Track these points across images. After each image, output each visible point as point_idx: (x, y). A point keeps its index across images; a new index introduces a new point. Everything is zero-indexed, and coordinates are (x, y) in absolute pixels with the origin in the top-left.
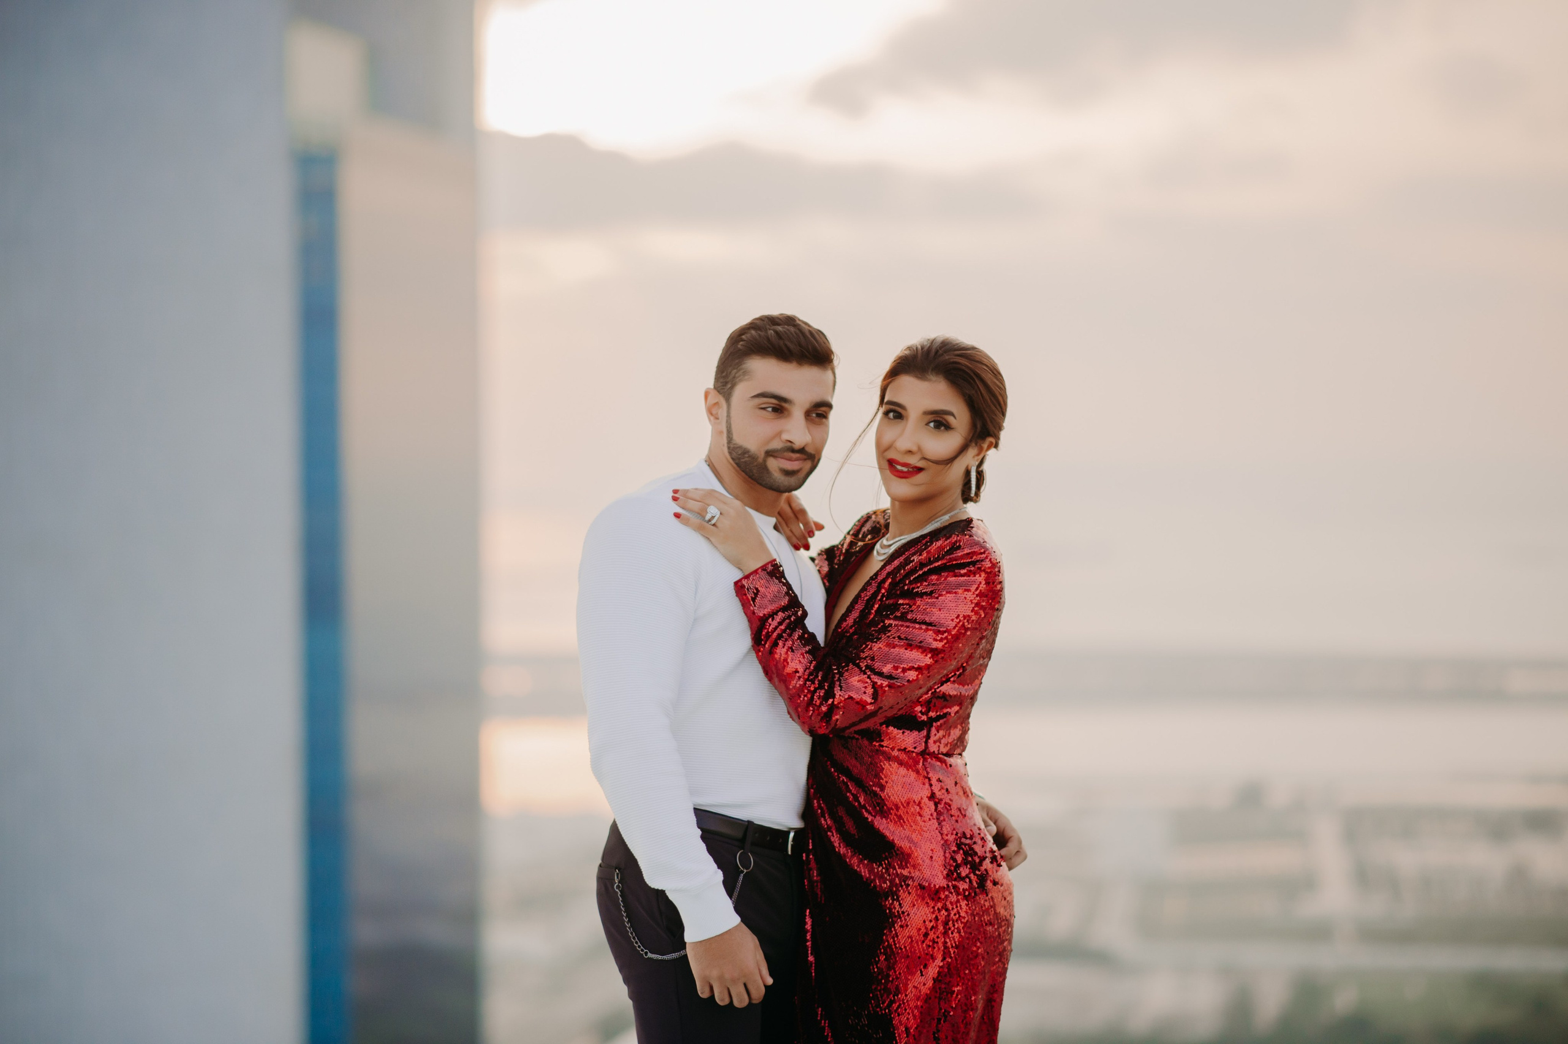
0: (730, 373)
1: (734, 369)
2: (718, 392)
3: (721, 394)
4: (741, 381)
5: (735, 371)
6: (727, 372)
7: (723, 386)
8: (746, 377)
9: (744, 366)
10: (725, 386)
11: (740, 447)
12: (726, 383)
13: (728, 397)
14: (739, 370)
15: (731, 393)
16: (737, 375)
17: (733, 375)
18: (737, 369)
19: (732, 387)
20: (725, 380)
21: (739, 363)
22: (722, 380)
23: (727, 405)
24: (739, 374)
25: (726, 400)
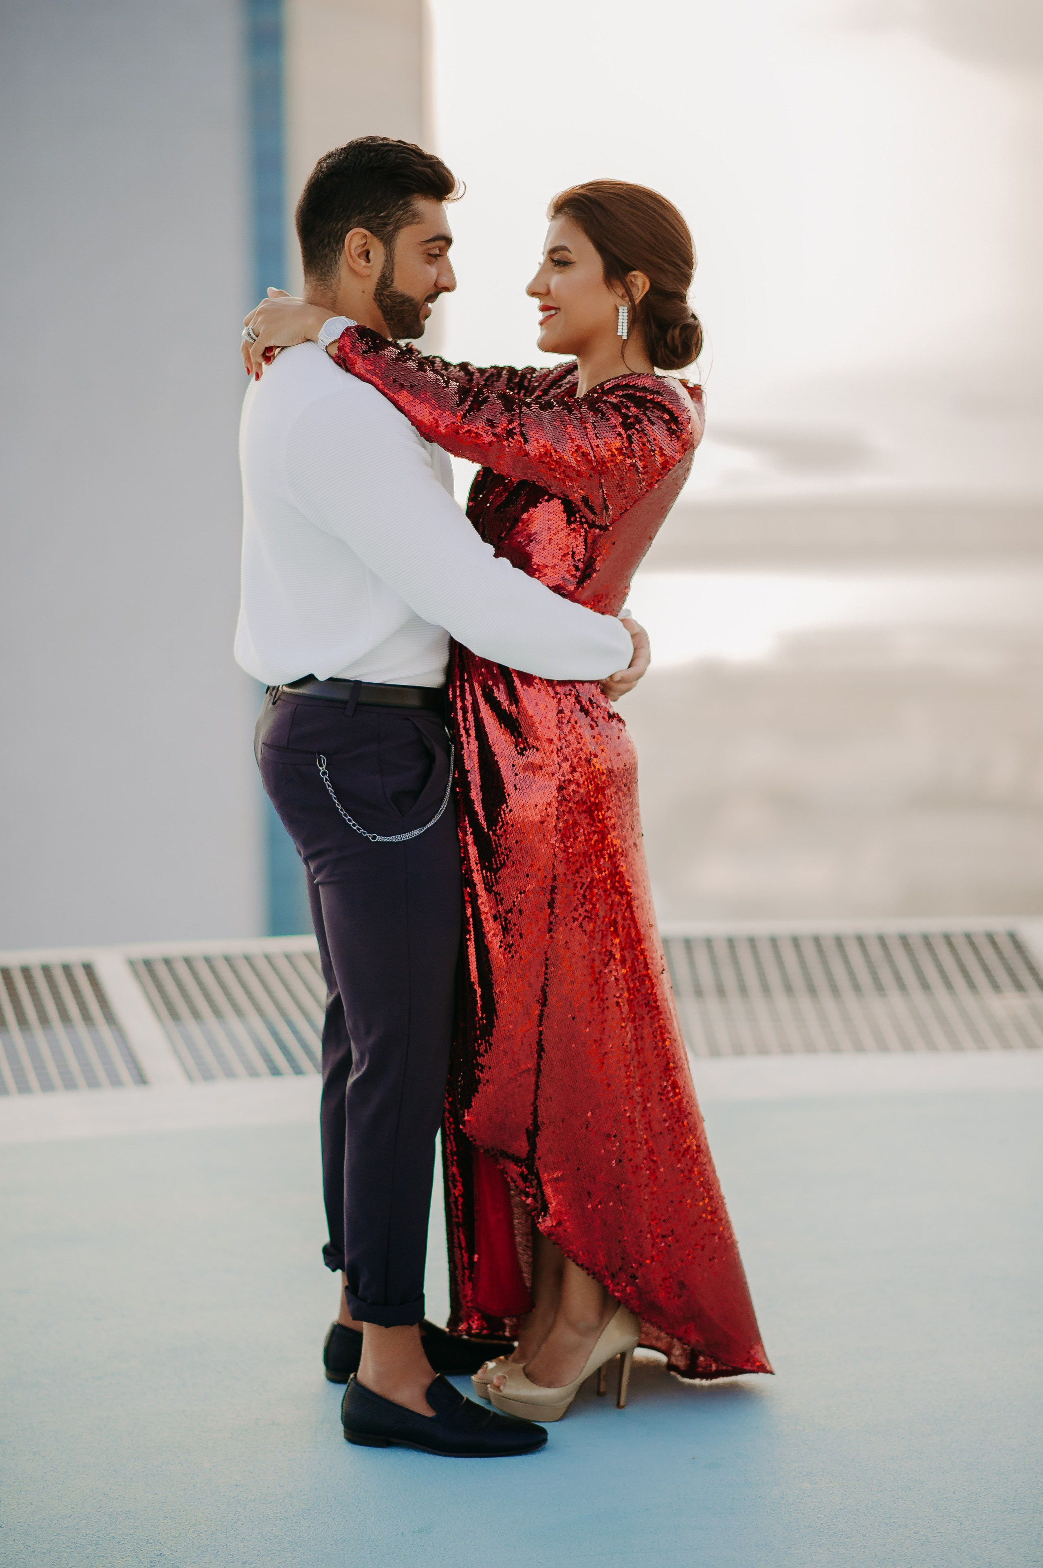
0: (395, 213)
1: (398, 210)
2: (372, 233)
3: (376, 236)
4: (410, 223)
5: (402, 212)
6: (388, 214)
7: (382, 228)
8: (417, 220)
9: (412, 208)
10: (385, 227)
11: (402, 296)
12: (386, 225)
13: (388, 242)
14: (407, 212)
15: (392, 237)
16: (403, 217)
17: (398, 217)
18: (404, 210)
19: (397, 229)
20: (384, 221)
21: (404, 204)
22: (378, 221)
23: (386, 249)
24: (406, 216)
25: (385, 243)
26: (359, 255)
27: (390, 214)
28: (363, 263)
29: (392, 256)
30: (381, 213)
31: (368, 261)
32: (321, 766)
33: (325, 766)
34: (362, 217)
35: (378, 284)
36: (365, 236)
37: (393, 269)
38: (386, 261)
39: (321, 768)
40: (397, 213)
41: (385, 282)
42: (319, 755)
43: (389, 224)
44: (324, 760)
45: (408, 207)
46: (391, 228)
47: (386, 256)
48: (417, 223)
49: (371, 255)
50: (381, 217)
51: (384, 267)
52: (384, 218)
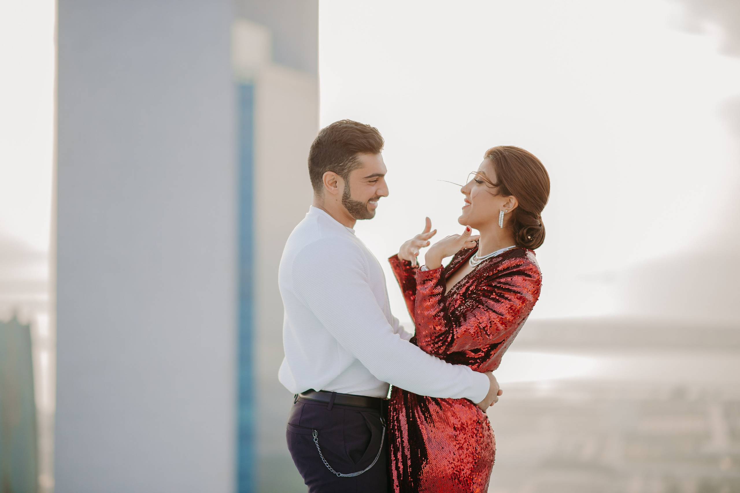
1: (349, 162)
2: (336, 173)
3: (338, 175)
4: (355, 168)
5: (351, 163)
6: (344, 164)
7: (341, 171)
9: (357, 160)
10: (343, 171)
12: (343, 170)
13: (346, 177)
14: (355, 162)
15: (348, 175)
16: (352, 165)
17: (350, 165)
18: (352, 161)
19: (349, 171)
20: (342, 168)
21: (352, 159)
22: (339, 168)
23: (345, 181)
24: (354, 165)
25: (344, 178)
26: (331, 185)
27: (345, 164)
28: (333, 188)
29: (348, 184)
30: (340, 164)
31: (336, 187)
32: (315, 436)
33: (316, 436)
34: (331, 166)
35: (343, 197)
36: (333, 175)
37: (349, 190)
38: (346, 186)
39: (315, 437)
40: (349, 164)
41: (346, 196)
42: (314, 430)
43: (345, 169)
44: (316, 433)
45: (355, 160)
46: (346, 171)
47: (345, 184)
49: (338, 184)
50: (340, 166)
51: (345, 189)
52: (342, 166)
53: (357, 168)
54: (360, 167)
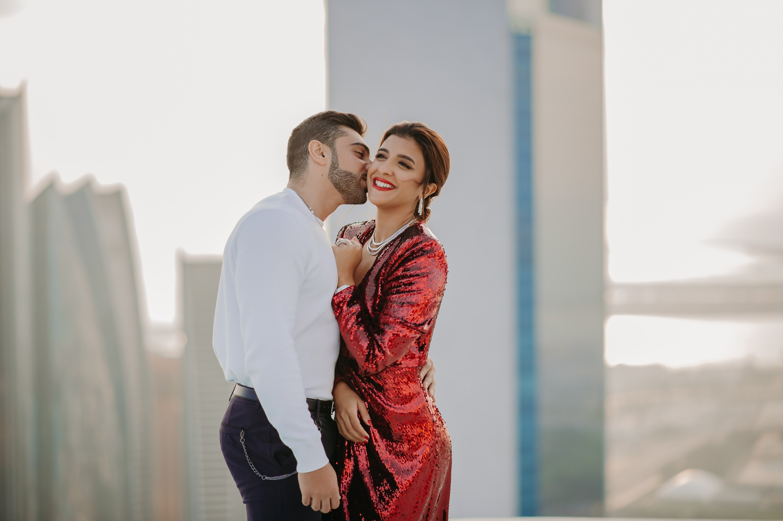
1: (333, 130)
2: (322, 142)
3: (324, 144)
6: (327, 132)
9: (340, 129)
12: (328, 138)
14: (338, 131)
15: (333, 143)
20: (326, 136)
21: (335, 128)
22: (323, 136)
23: (331, 149)
24: (337, 133)
25: (330, 146)
26: (319, 155)
27: (329, 133)
28: (321, 157)
29: (336, 153)
30: (324, 133)
31: (324, 156)
32: (242, 436)
34: (315, 135)
35: (330, 168)
36: (318, 144)
37: (337, 159)
38: (333, 155)
40: (332, 132)
41: (334, 166)
42: (241, 430)
43: (330, 137)
44: (243, 433)
46: (331, 139)
47: (332, 153)
48: (345, 136)
49: (324, 154)
51: (333, 158)
52: (326, 134)
53: (341, 136)
54: (344, 135)
